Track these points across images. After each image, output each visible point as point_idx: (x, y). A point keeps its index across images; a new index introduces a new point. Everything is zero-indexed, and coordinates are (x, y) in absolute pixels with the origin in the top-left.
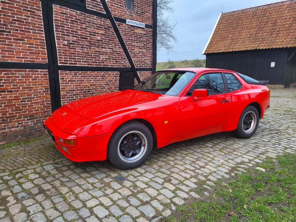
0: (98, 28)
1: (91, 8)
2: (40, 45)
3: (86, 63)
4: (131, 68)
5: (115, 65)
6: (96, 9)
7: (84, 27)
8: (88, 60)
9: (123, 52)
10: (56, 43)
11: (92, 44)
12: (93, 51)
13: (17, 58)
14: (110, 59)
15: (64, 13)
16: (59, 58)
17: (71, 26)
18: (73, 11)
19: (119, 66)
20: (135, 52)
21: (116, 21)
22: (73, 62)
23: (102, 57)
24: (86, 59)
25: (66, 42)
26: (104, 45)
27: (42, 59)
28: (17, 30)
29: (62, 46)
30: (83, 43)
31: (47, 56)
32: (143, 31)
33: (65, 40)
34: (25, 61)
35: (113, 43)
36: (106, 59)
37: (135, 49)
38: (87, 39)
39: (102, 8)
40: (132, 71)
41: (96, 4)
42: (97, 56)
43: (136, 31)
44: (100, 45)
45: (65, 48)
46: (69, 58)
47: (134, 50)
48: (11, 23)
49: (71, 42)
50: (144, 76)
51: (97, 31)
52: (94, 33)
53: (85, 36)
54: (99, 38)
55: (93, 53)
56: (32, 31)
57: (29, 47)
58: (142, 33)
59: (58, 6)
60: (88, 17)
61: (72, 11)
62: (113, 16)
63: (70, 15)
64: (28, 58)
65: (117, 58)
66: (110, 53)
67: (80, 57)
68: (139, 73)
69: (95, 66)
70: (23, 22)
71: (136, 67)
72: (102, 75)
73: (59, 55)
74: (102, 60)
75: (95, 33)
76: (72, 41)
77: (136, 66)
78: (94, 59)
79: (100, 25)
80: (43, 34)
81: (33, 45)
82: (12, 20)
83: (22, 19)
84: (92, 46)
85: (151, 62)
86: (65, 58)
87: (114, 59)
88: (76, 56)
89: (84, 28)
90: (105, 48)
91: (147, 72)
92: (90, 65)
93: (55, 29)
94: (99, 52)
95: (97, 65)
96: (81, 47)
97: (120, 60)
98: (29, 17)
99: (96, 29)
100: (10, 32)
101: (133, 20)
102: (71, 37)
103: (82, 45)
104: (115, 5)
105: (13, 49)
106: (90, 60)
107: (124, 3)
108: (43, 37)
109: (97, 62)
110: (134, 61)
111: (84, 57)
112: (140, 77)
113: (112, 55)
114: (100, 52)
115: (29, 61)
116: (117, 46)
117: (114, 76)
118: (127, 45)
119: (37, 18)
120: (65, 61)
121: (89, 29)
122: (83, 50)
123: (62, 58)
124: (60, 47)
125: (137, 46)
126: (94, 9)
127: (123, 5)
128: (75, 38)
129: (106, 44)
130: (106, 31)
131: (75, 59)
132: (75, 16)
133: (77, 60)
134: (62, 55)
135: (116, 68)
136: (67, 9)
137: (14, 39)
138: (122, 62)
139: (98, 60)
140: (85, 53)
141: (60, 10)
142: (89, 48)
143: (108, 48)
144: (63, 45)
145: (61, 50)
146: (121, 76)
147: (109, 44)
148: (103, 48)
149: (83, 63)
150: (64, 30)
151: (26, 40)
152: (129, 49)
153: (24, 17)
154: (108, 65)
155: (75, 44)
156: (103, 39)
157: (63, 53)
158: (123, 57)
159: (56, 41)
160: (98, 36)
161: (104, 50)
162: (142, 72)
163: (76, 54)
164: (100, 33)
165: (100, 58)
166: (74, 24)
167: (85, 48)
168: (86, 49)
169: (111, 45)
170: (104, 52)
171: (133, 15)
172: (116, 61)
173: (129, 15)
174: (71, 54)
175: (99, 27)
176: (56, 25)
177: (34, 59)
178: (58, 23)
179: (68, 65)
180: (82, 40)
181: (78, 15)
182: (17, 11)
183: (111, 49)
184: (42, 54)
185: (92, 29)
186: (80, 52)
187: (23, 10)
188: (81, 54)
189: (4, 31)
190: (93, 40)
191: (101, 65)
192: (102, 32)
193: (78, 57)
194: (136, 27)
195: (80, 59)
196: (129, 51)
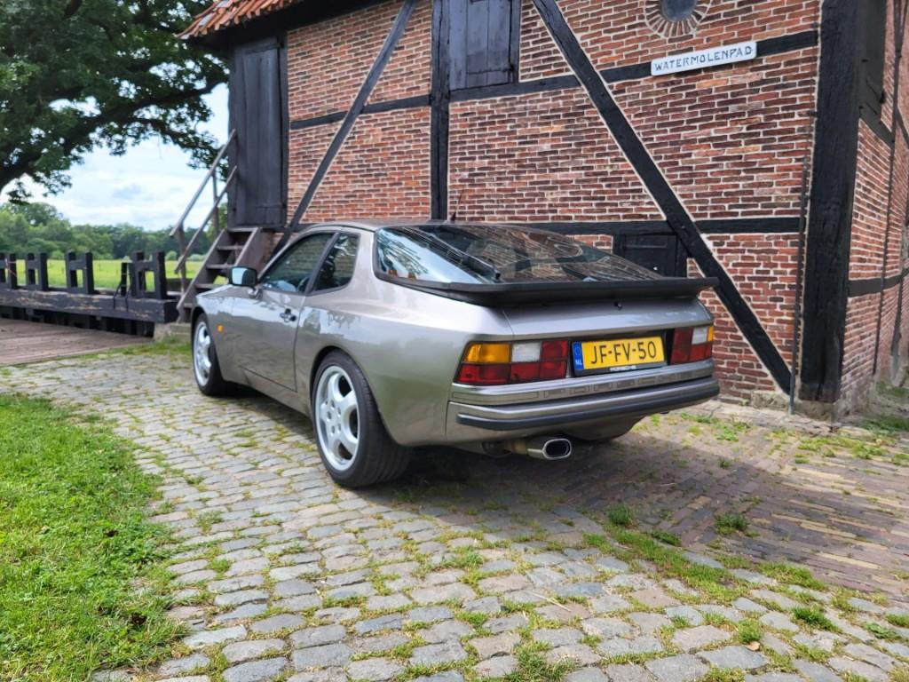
0: (546, 121)
1: (532, 76)
2: (422, 189)
3: (507, 216)
4: (667, 221)
5: (596, 215)
6: (544, 74)
7: (508, 129)
8: (512, 207)
9: (631, 172)
10: (448, 179)
11: (524, 166)
12: (526, 183)
13: (390, 214)
14: (579, 199)
15: (468, 114)
17: (479, 136)
18: (486, 102)
19: (610, 217)
20: (693, 162)
21: (608, 82)
22: (476, 215)
23: (551, 197)
24: (507, 206)
25: (466, 174)
26: (560, 161)
27: (422, 213)
28: (394, 169)
29: (458, 183)
30: (502, 168)
31: (430, 206)
32: (750, 74)
33: (464, 170)
35: (593, 150)
36: (565, 199)
37: (695, 151)
38: (514, 156)
39: (563, 64)
40: (674, 233)
41: (544, 61)
42: (536, 195)
43: (702, 85)
44: (547, 165)
45: (463, 186)
46: (470, 207)
47: (690, 155)
49: (476, 171)
50: (743, 251)
51: (542, 130)
52: (532, 136)
53: (508, 150)
54: (546, 147)
55: (525, 189)
57: (407, 194)
58: (738, 82)
59: (459, 103)
60: (521, 103)
61: (483, 103)
62: (597, 71)
63: (480, 113)
64: (403, 214)
65: (604, 192)
66: (577, 181)
67: (493, 201)
68: (710, 238)
69: (528, 221)
70: (403, 153)
71: (693, 219)
74: (550, 205)
75: (536, 136)
76: (479, 169)
77: (695, 215)
78: (526, 204)
79: (552, 111)
80: (426, 166)
81: (412, 189)
82: (391, 154)
84: (525, 172)
85: (794, 191)
86: (461, 208)
87: (594, 199)
88: (483, 201)
89: (507, 133)
90: (561, 170)
91: (766, 235)
92: (516, 218)
93: (449, 152)
94: (541, 183)
95: (536, 218)
96: (498, 179)
97: (617, 198)
99: (540, 124)
100: (386, 175)
101: (690, 50)
102: (477, 160)
103: (500, 173)
104: (607, 35)
106: (517, 206)
107: (648, 10)
108: (428, 172)
109: (534, 212)
110: (683, 196)
111: (503, 201)
112: (715, 255)
113: (584, 186)
114: (548, 182)
116: (606, 158)
119: (423, 141)
121: (520, 131)
122: (500, 184)
123: (455, 208)
124: (454, 186)
125: (701, 141)
126: (537, 75)
128: (486, 161)
129: (568, 157)
130: (569, 121)
131: (481, 207)
132: (489, 112)
133: (485, 209)
134: (456, 202)
135: (598, 224)
136: (474, 103)
137: (390, 185)
138: (626, 206)
139: (537, 206)
140: (505, 190)
141: (460, 110)
142: (517, 178)
143: (573, 169)
144: (460, 181)
145: (455, 192)
146: (619, 249)
147: (580, 156)
148: (554, 171)
149: (499, 216)
150: (465, 148)
151: (403, 182)
152: (658, 158)
153: (405, 145)
154: (570, 218)
155: (484, 174)
156: (559, 146)
157: (459, 197)
158: (630, 188)
159: (449, 174)
160: (543, 142)
161: (559, 176)
162: (732, 236)
163: (483, 196)
164: (550, 132)
165: (545, 200)
166: (485, 129)
167: (507, 178)
168: (507, 182)
169: (585, 156)
170: (557, 182)
171: (693, 32)
172: (597, 205)
173: (670, 41)
174: (474, 197)
175: (548, 117)
176: (451, 144)
177: (412, 214)
178: (455, 138)
180: (500, 162)
181: (498, 106)
182: (398, 138)
183: (583, 168)
184: (423, 204)
185: (529, 127)
188: (495, 196)
189: (380, 175)
190: (527, 154)
191: (547, 218)
192: (557, 128)
193: (489, 204)
194: (706, 69)
195: (491, 207)
196: (660, 164)
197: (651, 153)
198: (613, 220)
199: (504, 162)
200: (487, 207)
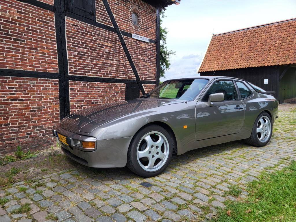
1: (101, 22)
2: (52, 55)
3: (95, 74)
4: (136, 80)
5: (122, 77)
6: (105, 23)
7: (93, 39)
8: (97, 71)
9: (129, 65)
10: (67, 53)
11: (100, 56)
12: (101, 62)
13: (30, 66)
14: (117, 71)
15: (75, 26)
16: (70, 68)
17: (81, 37)
18: (84, 24)
20: (140, 65)
21: (123, 35)
22: (82, 73)
23: (110, 69)
24: (95, 70)
25: (76, 53)
26: (112, 57)
27: (53, 68)
28: (31, 39)
29: (72, 56)
30: (92, 54)
31: (58, 65)
33: (75, 51)
34: (37, 70)
35: (120, 55)
36: (114, 70)
37: (140, 62)
38: (96, 50)
39: (110, 22)
40: (138, 84)
41: (105, 18)
42: (105, 68)
43: (141, 45)
44: (108, 57)
45: (75, 58)
46: (79, 69)
47: (139, 63)
48: (26, 32)
49: (81, 53)
50: (148, 89)
51: (106, 44)
52: (102, 45)
53: (94, 48)
54: (107, 50)
55: (101, 65)
56: (45, 41)
57: (41, 56)
58: (146, 47)
59: (70, 18)
60: (97, 30)
61: (82, 23)
62: (120, 30)
63: (81, 27)
64: (40, 67)
65: (124, 70)
66: (117, 65)
67: (90, 68)
68: (144, 85)
69: (103, 77)
70: (37, 32)
71: (141, 80)
72: (110, 86)
73: (70, 65)
74: (110, 72)
75: (104, 45)
76: (82, 52)
77: (141, 79)
78: (102, 70)
79: (108, 38)
80: (55, 44)
81: (45, 54)
82: (27, 29)
83: (36, 28)
84: (100, 58)
85: (154, 75)
86: (75, 68)
87: (121, 71)
88: (86, 67)
89: (93, 40)
90: (112, 60)
91: (151, 85)
92: (99, 76)
93: (66, 40)
94: (106, 63)
95: (105, 76)
96: (91, 58)
97: (127, 72)
98: (42, 27)
99: (105, 41)
100: (24, 41)
101: (138, 34)
102: (81, 48)
103: (92, 56)
104: (122, 20)
105: (26, 57)
106: (99, 71)
107: (130, 18)
108: (55, 47)
109: (104, 74)
110: (139, 74)
111: (93, 68)
112: (144, 89)
113: (119, 67)
114: (108, 63)
115: (41, 70)
116: (123, 59)
117: (120, 88)
118: (133, 58)
119: (51, 29)
120: (75, 71)
121: (98, 41)
122: (92, 61)
123: (72, 68)
124: (71, 58)
125: (142, 60)
126: (103, 22)
127: (130, 21)
128: (85, 49)
130: (114, 44)
131: (85, 69)
132: (85, 29)
133: (86, 71)
134: (72, 65)
135: (122, 79)
136: (78, 22)
137: (28, 48)
138: (129, 75)
139: (106, 72)
140: (94, 64)
141: (72, 22)
142: (98, 60)
143: (115, 60)
144: (74, 55)
145: (71, 60)
146: (127, 88)
147: (117, 56)
148: (110, 60)
149: (92, 74)
150: (75, 41)
151: (39, 49)
152: (134, 62)
153: (38, 27)
154: (115, 77)
155: (85, 55)
156: (111, 51)
157: (74, 63)
158: (129, 69)
159: (67, 51)
160: (106, 48)
161: (111, 62)
162: (147, 85)
163: (85, 65)
164: (108, 45)
165: (108, 70)
166: (84, 36)
168: (95, 60)
169: (119, 57)
170: (111, 64)
171: (139, 30)
172: (122, 73)
173: (135, 30)
174: (81, 64)
175: (107, 40)
176: (67, 36)
177: (46, 68)
178: (70, 34)
179: (78, 75)
180: (91, 52)
181: (89, 28)
182: (32, 21)
183: (118, 61)
184: (54, 63)
185: (101, 41)
186: (89, 63)
187: (38, 20)
188: (90, 65)
189: (19, 40)
190: (101, 51)
191: (109, 76)
192: (110, 45)
193: (88, 68)
194: (141, 41)
195: (89, 70)
196: (135, 64)
197: (133, 60)
198: (126, 79)
199: (93, 52)
200: (87, 70)
